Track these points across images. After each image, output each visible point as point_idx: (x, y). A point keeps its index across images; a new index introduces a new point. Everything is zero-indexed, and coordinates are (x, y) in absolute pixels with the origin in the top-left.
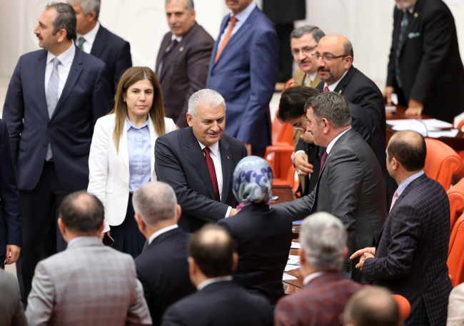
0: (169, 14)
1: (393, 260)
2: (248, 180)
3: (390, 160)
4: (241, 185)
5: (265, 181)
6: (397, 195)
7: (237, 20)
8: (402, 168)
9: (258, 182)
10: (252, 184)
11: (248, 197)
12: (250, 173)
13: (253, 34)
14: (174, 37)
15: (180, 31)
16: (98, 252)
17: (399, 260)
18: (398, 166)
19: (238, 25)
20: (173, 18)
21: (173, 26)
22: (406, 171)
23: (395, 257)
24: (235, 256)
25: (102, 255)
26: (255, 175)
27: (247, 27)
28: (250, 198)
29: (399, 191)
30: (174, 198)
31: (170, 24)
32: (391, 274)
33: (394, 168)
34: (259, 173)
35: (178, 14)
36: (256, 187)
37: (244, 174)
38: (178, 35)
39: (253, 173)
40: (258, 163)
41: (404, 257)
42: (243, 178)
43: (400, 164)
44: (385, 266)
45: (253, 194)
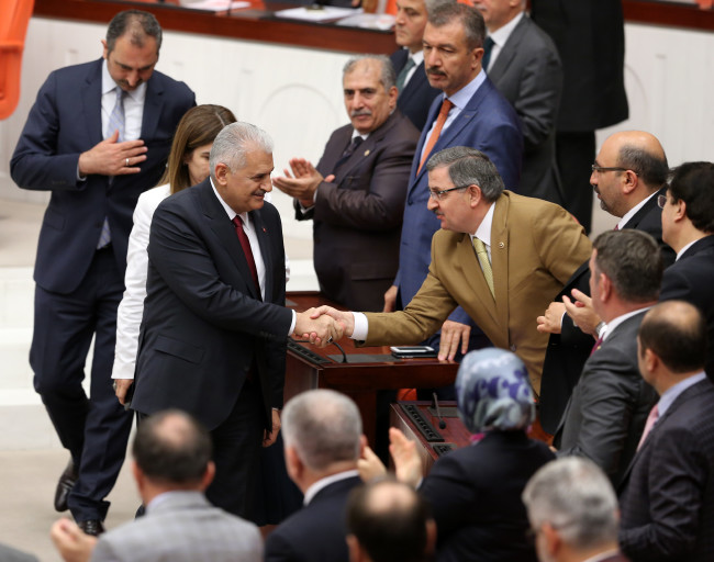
0: (349, 93)
1: (667, 527)
2: (493, 393)
3: (644, 354)
4: (480, 404)
5: (526, 392)
6: (657, 414)
7: (452, 106)
8: (662, 367)
9: (513, 395)
10: (504, 401)
11: (497, 423)
12: (495, 381)
13: (476, 129)
14: (356, 134)
15: (367, 124)
16: (203, 519)
17: (681, 526)
18: (656, 365)
19: (455, 114)
20: (357, 100)
21: (356, 113)
22: (671, 374)
23: (671, 522)
24: (431, 527)
25: (211, 525)
26: (505, 384)
27: (468, 117)
28: (501, 425)
29: (662, 407)
30: (358, 426)
31: (350, 109)
32: (666, 552)
33: (650, 367)
34: (512, 379)
35: (366, 92)
36: (511, 406)
37: (484, 384)
38: (362, 130)
39: (500, 382)
40: (506, 363)
41: (686, 520)
42: (483, 392)
43: (660, 361)
44: (654, 539)
45: (507, 418)
